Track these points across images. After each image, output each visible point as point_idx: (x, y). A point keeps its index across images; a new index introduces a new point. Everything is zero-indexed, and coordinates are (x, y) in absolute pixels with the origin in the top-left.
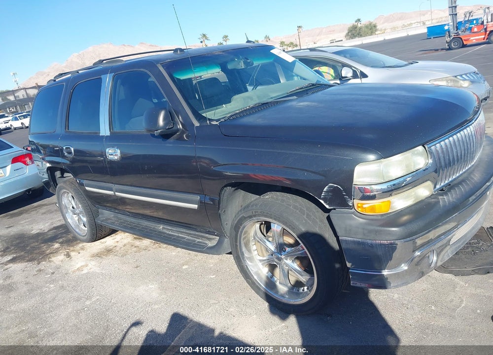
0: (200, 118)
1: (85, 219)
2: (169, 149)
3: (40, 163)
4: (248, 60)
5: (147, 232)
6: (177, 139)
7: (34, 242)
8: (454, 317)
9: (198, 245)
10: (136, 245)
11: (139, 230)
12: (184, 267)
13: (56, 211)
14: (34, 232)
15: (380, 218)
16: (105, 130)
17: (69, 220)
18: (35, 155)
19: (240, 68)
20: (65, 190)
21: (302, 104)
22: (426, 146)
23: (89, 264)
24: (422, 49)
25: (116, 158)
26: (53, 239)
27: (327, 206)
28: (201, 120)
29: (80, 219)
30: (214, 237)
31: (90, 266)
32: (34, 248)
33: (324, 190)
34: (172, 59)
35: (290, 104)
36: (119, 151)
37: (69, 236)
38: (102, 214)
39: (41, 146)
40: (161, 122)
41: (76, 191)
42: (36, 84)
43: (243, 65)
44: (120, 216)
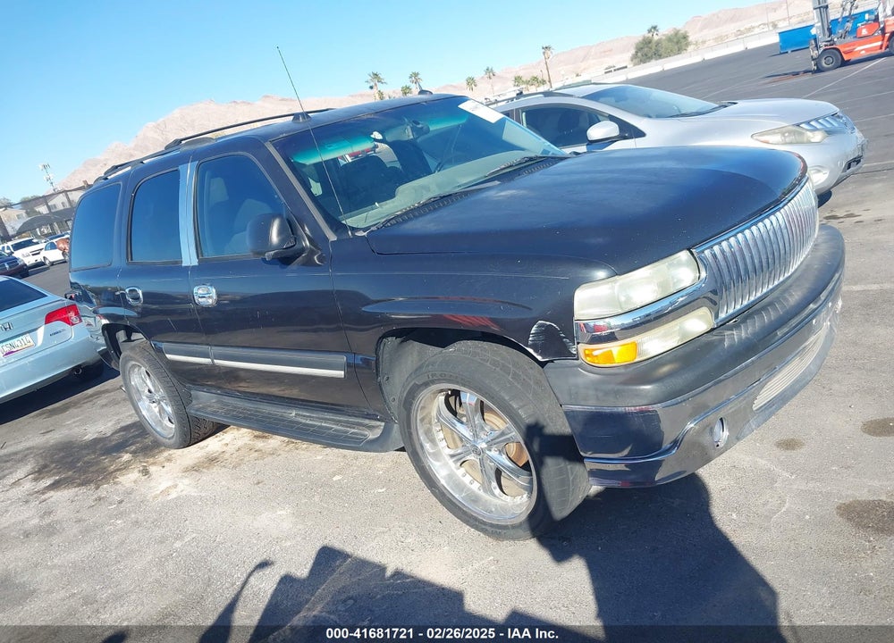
0: (338, 227)
1: (169, 409)
2: (292, 281)
3: (91, 321)
4: (419, 124)
5: (270, 423)
6: (303, 265)
7: (88, 454)
8: (767, 529)
9: (353, 438)
10: (257, 448)
11: (256, 420)
12: (335, 479)
13: (124, 400)
14: (89, 437)
15: (623, 371)
16: (189, 257)
17: (144, 413)
18: (83, 307)
19: (406, 138)
20: (134, 363)
21: (503, 194)
22: (693, 251)
23: (180, 484)
24: (769, 74)
25: (210, 301)
26: (120, 447)
27: (539, 358)
28: (340, 231)
29: (162, 410)
30: (378, 423)
31: (181, 486)
32: (89, 464)
33: (532, 332)
34: (289, 132)
35: (484, 195)
36: (214, 290)
37: (147, 440)
38: (197, 398)
39: (92, 290)
40: (274, 237)
41: (151, 362)
42: (85, 182)
43: (411, 134)
44: (227, 400)
